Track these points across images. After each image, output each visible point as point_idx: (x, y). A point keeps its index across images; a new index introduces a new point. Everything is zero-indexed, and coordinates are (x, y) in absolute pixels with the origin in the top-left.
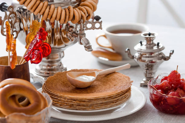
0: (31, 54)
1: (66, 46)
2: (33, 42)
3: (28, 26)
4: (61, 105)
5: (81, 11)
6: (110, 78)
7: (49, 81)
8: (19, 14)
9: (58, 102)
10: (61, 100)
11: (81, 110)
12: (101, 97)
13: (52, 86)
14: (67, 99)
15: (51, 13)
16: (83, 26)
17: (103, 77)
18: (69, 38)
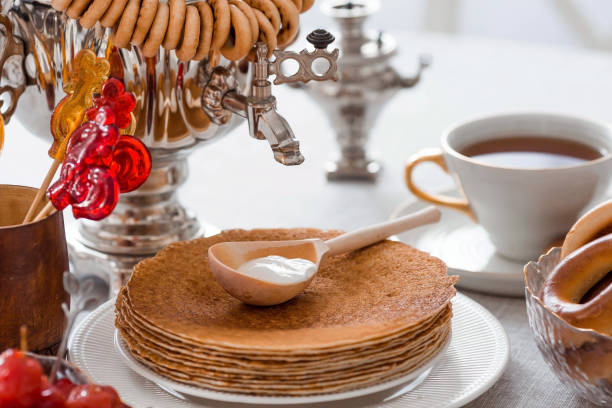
0: (73, 180)
1: (198, 140)
2: (84, 136)
3: (58, 69)
4: (192, 377)
5: (257, 12)
6: (370, 263)
7: (141, 280)
8: (22, 21)
9: (181, 364)
10: (193, 357)
11: (269, 395)
12: (347, 345)
13: (154, 302)
14: (214, 353)
15: (144, 23)
16: (265, 69)
17: (343, 259)
18: (211, 114)
